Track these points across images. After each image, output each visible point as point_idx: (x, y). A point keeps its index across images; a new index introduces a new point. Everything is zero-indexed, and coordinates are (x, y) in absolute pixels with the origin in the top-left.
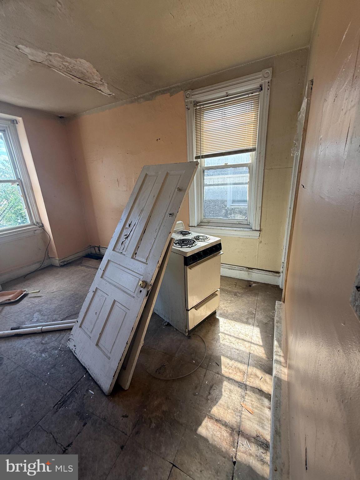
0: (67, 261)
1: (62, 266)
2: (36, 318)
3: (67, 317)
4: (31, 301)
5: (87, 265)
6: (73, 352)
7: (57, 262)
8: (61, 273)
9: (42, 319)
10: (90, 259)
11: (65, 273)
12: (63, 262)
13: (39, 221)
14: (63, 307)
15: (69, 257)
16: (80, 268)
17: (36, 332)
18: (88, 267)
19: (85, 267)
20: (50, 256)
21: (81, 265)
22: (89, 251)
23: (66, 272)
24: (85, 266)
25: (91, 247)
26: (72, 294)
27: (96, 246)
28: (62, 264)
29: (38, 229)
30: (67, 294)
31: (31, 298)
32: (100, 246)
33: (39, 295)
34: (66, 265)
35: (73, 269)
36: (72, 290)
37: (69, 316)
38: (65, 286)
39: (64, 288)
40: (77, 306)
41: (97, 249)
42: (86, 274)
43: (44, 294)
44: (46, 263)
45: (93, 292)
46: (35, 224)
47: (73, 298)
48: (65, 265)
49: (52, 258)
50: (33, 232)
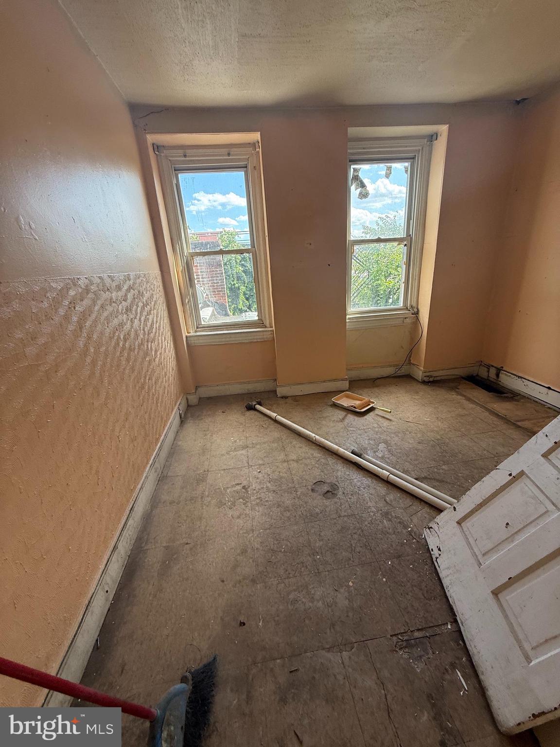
0: (434, 377)
1: (424, 382)
2: (380, 452)
3: (425, 478)
4: (379, 421)
5: (468, 395)
6: (434, 559)
7: (419, 374)
8: (422, 394)
9: (388, 458)
10: (474, 386)
11: (429, 396)
12: (428, 376)
13: (414, 305)
14: (421, 457)
15: (439, 370)
16: (453, 396)
17: (380, 475)
18: (469, 399)
19: (464, 398)
20: (411, 362)
21: (457, 392)
22: (474, 371)
23: (429, 394)
24: (464, 396)
25: (481, 364)
26: (437, 440)
27: (493, 366)
28: (426, 379)
29: (409, 317)
30: (429, 434)
31: (378, 417)
32: (502, 367)
33: (388, 416)
34: (432, 382)
35: (442, 393)
36: (438, 433)
37: (429, 479)
38: (426, 419)
39: (426, 422)
40: (444, 467)
41: (493, 372)
42: (465, 412)
43: (395, 418)
44: (404, 371)
45: (510, 475)
46: (409, 308)
47: (438, 447)
48: (429, 382)
49: (413, 364)
50: (402, 319)
